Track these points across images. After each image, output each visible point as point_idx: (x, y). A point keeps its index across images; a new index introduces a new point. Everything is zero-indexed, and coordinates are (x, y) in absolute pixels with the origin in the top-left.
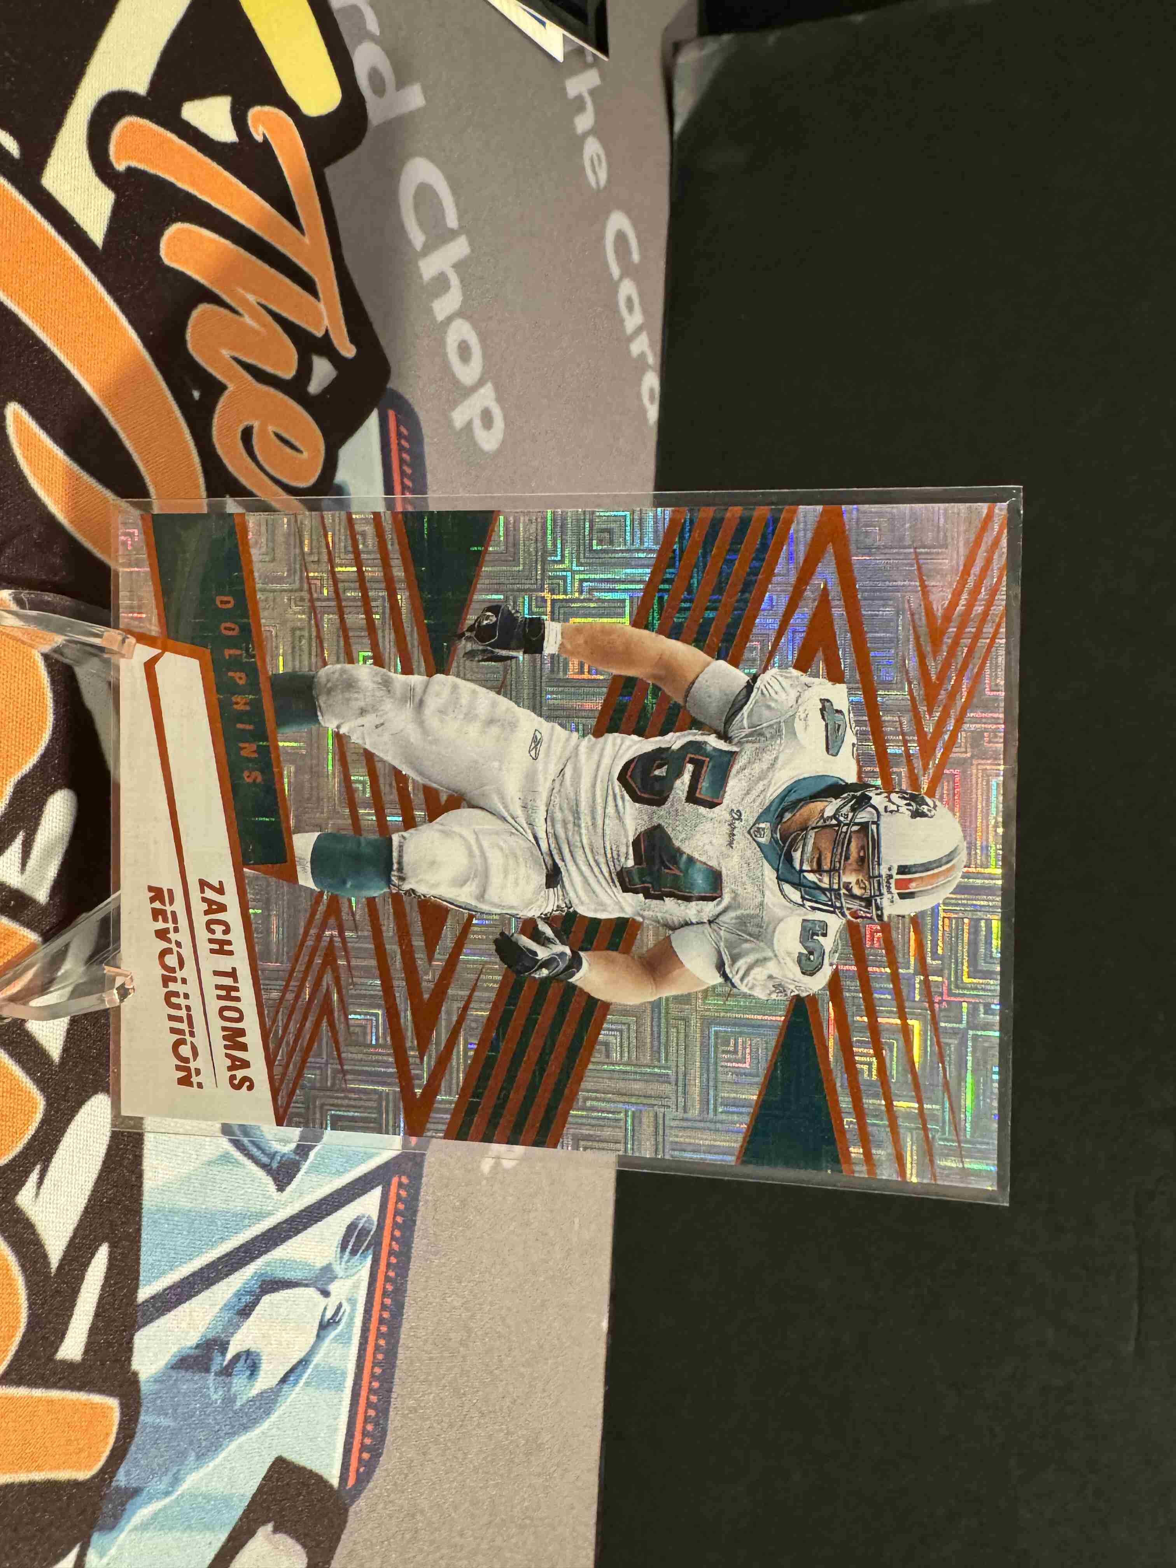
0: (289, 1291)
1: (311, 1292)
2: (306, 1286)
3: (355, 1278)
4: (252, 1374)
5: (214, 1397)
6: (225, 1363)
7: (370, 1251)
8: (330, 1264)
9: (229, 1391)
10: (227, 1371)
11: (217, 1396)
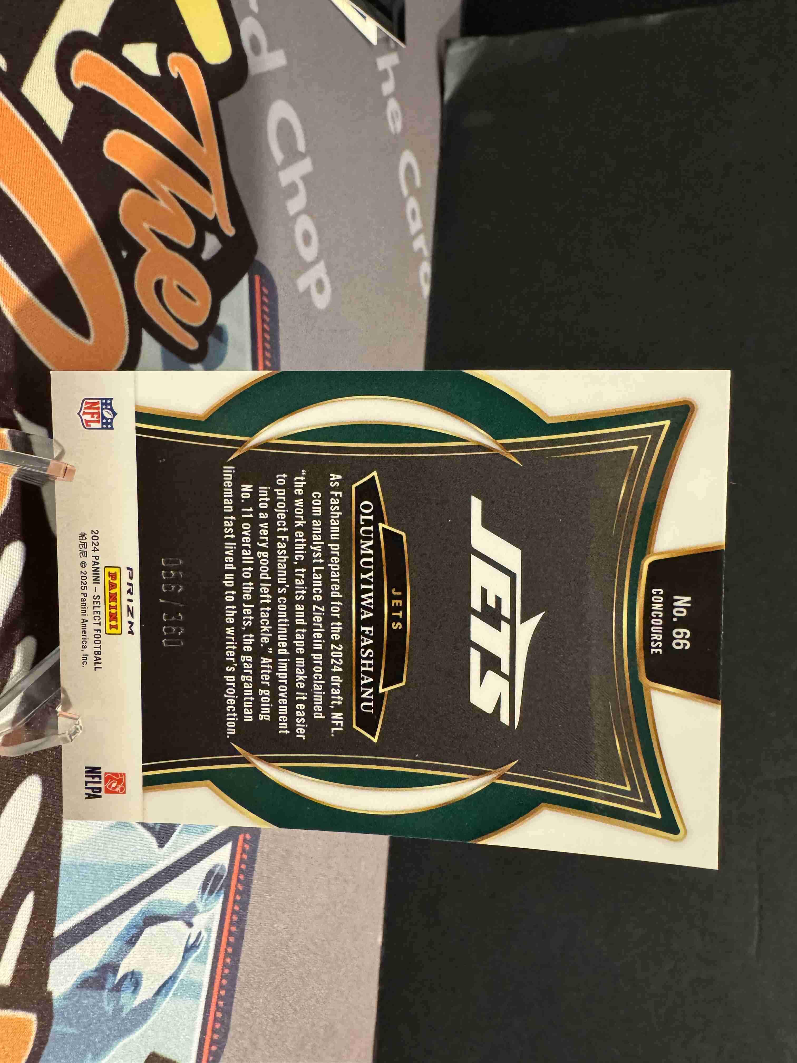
0: (165, 924)
1: (179, 925)
2: (177, 919)
3: (211, 912)
4: (135, 990)
5: (107, 1008)
6: (116, 981)
7: (222, 891)
8: (194, 902)
9: (118, 1002)
10: (117, 988)
11: (109, 1008)
